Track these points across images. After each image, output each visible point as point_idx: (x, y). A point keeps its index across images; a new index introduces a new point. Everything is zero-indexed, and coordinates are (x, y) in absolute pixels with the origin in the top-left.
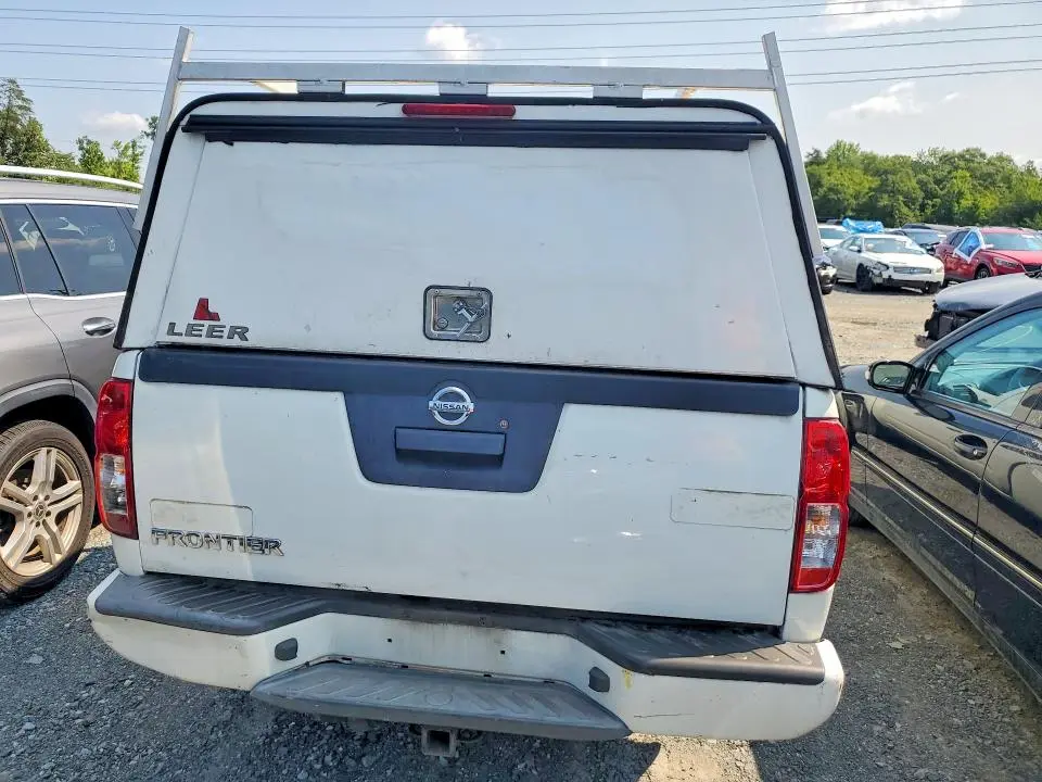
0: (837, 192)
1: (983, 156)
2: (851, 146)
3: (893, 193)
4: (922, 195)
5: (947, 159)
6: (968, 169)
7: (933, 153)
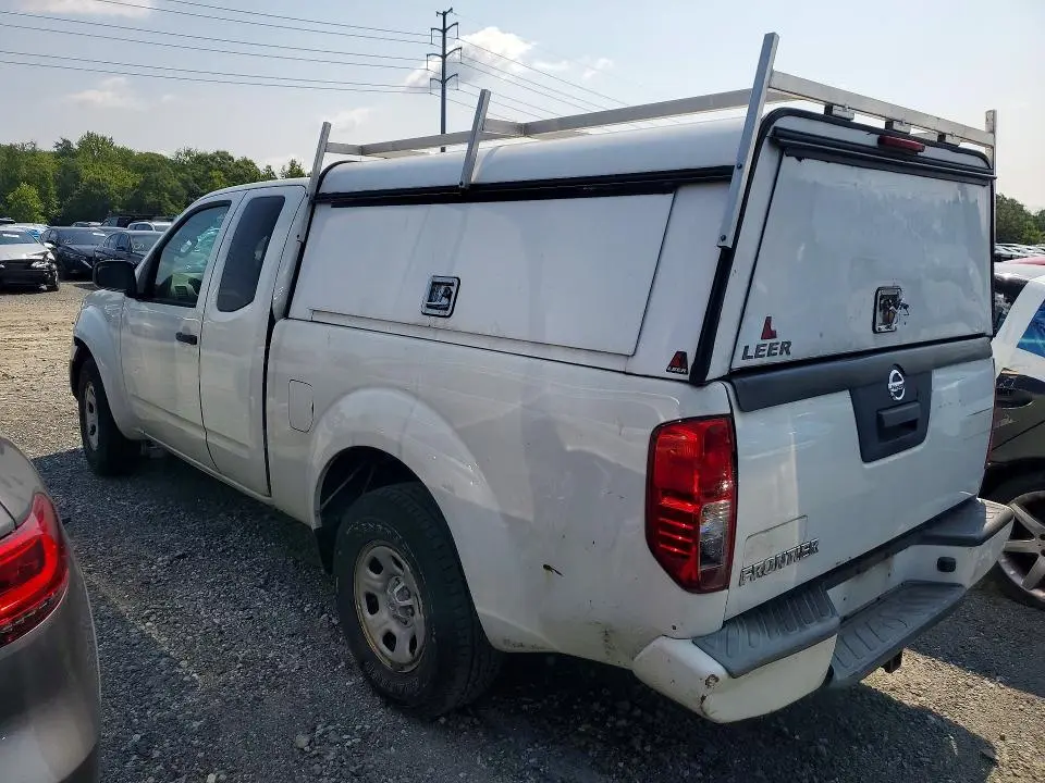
0: (100, 187)
1: (231, 158)
2: (104, 139)
3: (159, 190)
4: (185, 192)
5: (201, 160)
6: (221, 170)
7: (188, 153)
